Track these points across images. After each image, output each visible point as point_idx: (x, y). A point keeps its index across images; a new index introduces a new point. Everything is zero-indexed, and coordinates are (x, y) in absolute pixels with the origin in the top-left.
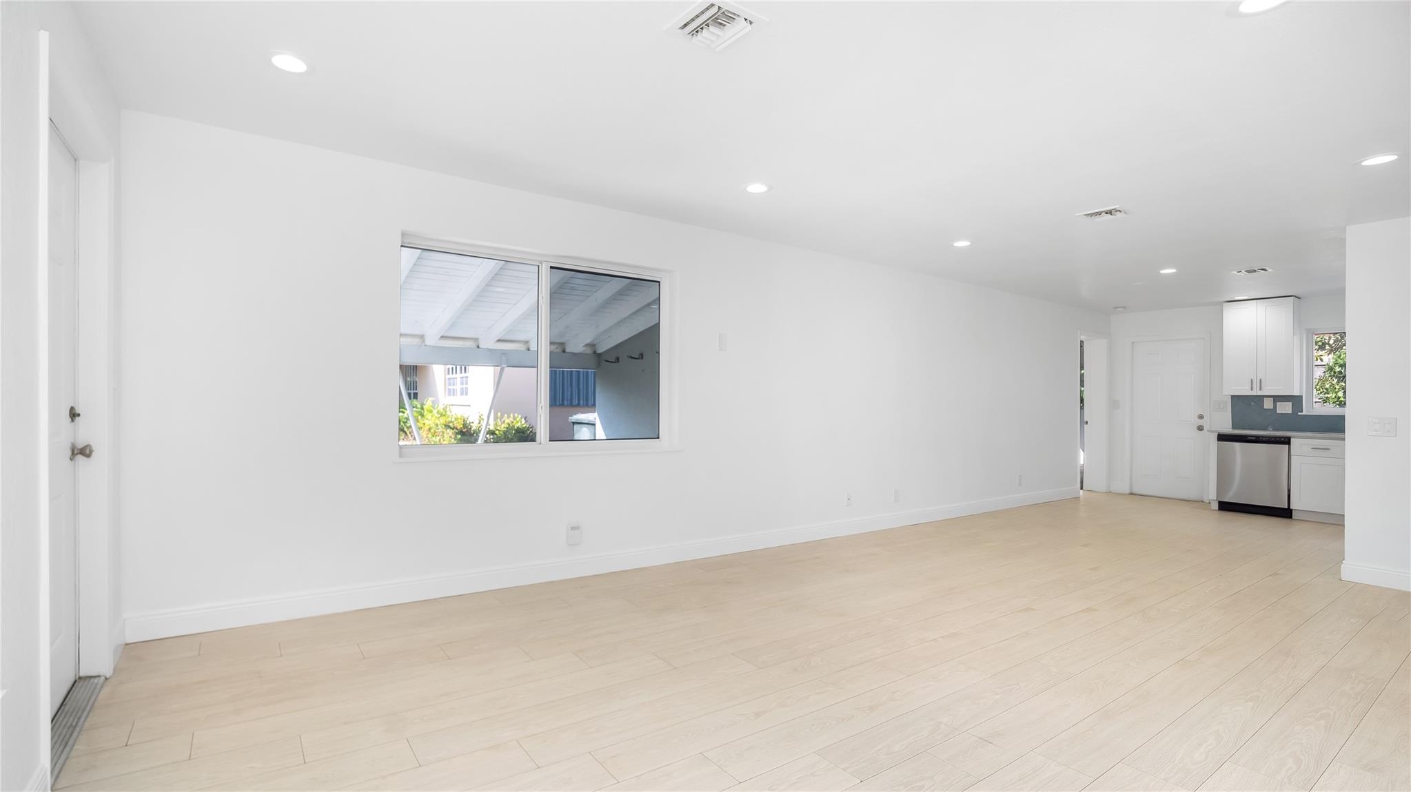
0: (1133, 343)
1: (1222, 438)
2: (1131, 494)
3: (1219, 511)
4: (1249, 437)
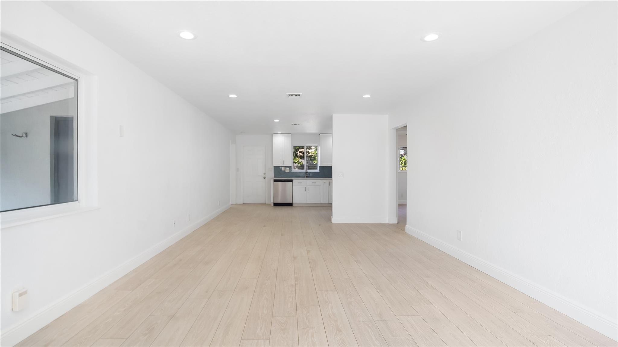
0: (243, 146)
1: (275, 181)
2: (244, 204)
3: (274, 207)
4: (282, 180)
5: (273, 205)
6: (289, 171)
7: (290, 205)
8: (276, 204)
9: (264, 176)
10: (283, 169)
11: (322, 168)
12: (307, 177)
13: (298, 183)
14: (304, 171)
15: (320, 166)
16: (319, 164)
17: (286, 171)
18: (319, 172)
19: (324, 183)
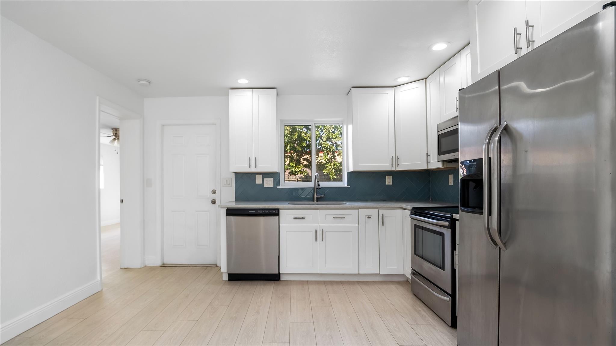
0: (163, 126)
1: (231, 212)
2: (164, 266)
3: (229, 281)
4: (250, 211)
5: (225, 277)
6: (272, 186)
7: (275, 278)
8: (234, 278)
9: (213, 196)
10: (259, 180)
11: (353, 176)
12: (318, 199)
13: (296, 218)
14: (311, 185)
15: (351, 170)
16: (350, 166)
17: (265, 186)
18: (349, 186)
19: (368, 218)
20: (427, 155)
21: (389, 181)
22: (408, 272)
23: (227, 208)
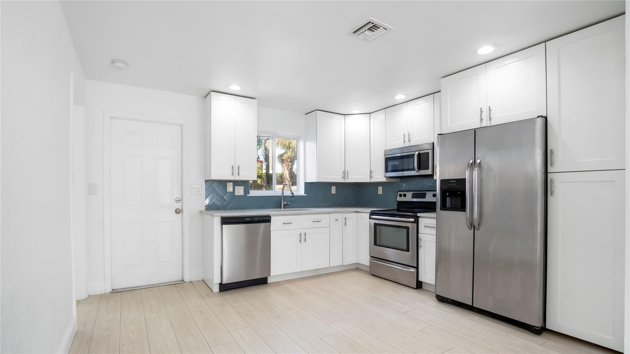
0: (111, 118)
1: (226, 221)
3: (221, 292)
4: (246, 219)
6: (243, 194)
8: (226, 288)
9: (178, 206)
10: (230, 188)
11: (309, 186)
13: (284, 223)
16: (307, 179)
17: (236, 194)
18: (306, 195)
19: (336, 220)
20: (371, 172)
21: (333, 190)
22: (365, 260)
23: (221, 216)
